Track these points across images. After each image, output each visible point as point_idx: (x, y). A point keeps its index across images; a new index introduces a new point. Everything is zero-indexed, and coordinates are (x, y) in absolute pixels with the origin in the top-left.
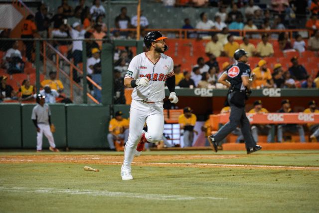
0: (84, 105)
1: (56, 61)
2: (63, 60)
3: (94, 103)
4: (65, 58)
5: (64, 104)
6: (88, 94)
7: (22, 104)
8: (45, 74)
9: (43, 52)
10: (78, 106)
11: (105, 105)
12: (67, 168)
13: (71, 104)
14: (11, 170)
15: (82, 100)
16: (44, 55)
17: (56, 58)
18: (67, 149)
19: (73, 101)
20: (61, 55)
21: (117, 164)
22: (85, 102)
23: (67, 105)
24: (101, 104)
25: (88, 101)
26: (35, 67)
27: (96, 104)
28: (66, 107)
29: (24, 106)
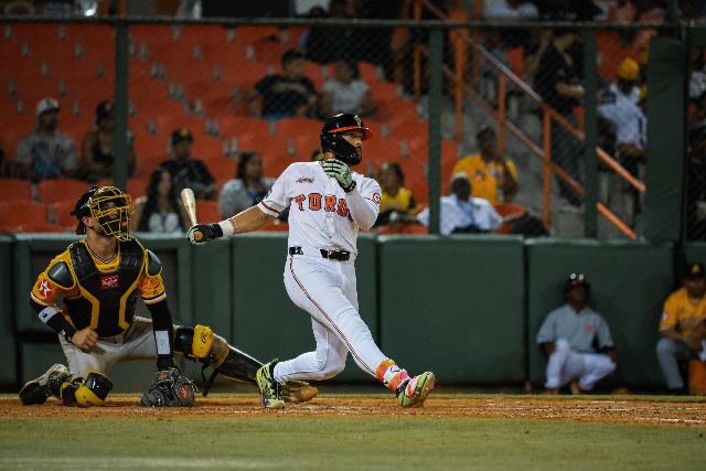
0: (586, 242)
1: (497, 97)
2: (521, 94)
3: (621, 234)
4: (527, 87)
5: (520, 238)
6: (600, 207)
7: (382, 239)
8: (459, 138)
9: (452, 67)
10: (567, 246)
11: (656, 242)
12: (517, 435)
13: (542, 240)
14: (332, 439)
15: (582, 228)
16: (458, 77)
17: (497, 87)
18: (528, 387)
19: (552, 231)
20: (515, 78)
21: (688, 424)
22: (592, 233)
23: (530, 241)
24: (643, 240)
25: (601, 228)
26: (427, 116)
27: (628, 237)
28: (526, 249)
29: (387, 242)
